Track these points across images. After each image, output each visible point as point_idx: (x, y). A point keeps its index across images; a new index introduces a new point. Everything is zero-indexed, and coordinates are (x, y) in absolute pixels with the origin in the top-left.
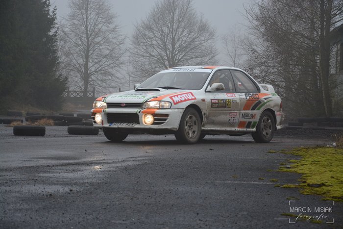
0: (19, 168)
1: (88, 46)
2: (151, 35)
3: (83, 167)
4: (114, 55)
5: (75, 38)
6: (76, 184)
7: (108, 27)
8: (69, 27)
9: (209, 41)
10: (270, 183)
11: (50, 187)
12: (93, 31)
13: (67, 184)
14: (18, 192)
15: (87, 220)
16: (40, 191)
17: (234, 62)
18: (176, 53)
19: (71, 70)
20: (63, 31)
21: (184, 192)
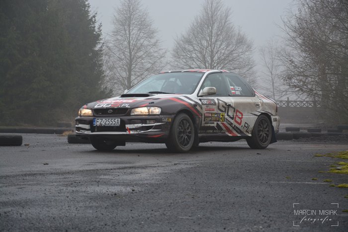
0: (80, 171)
1: (131, 60)
2: (191, 48)
3: (140, 170)
4: (155, 68)
5: (118, 53)
6: (136, 185)
7: (149, 42)
8: (113, 43)
9: (247, 53)
10: (324, 183)
11: (113, 187)
12: (135, 45)
13: (128, 185)
14: (85, 192)
15: (155, 216)
16: (104, 191)
17: (271, 73)
18: (215, 65)
19: (115, 83)
20: (107, 47)
21: (242, 192)
